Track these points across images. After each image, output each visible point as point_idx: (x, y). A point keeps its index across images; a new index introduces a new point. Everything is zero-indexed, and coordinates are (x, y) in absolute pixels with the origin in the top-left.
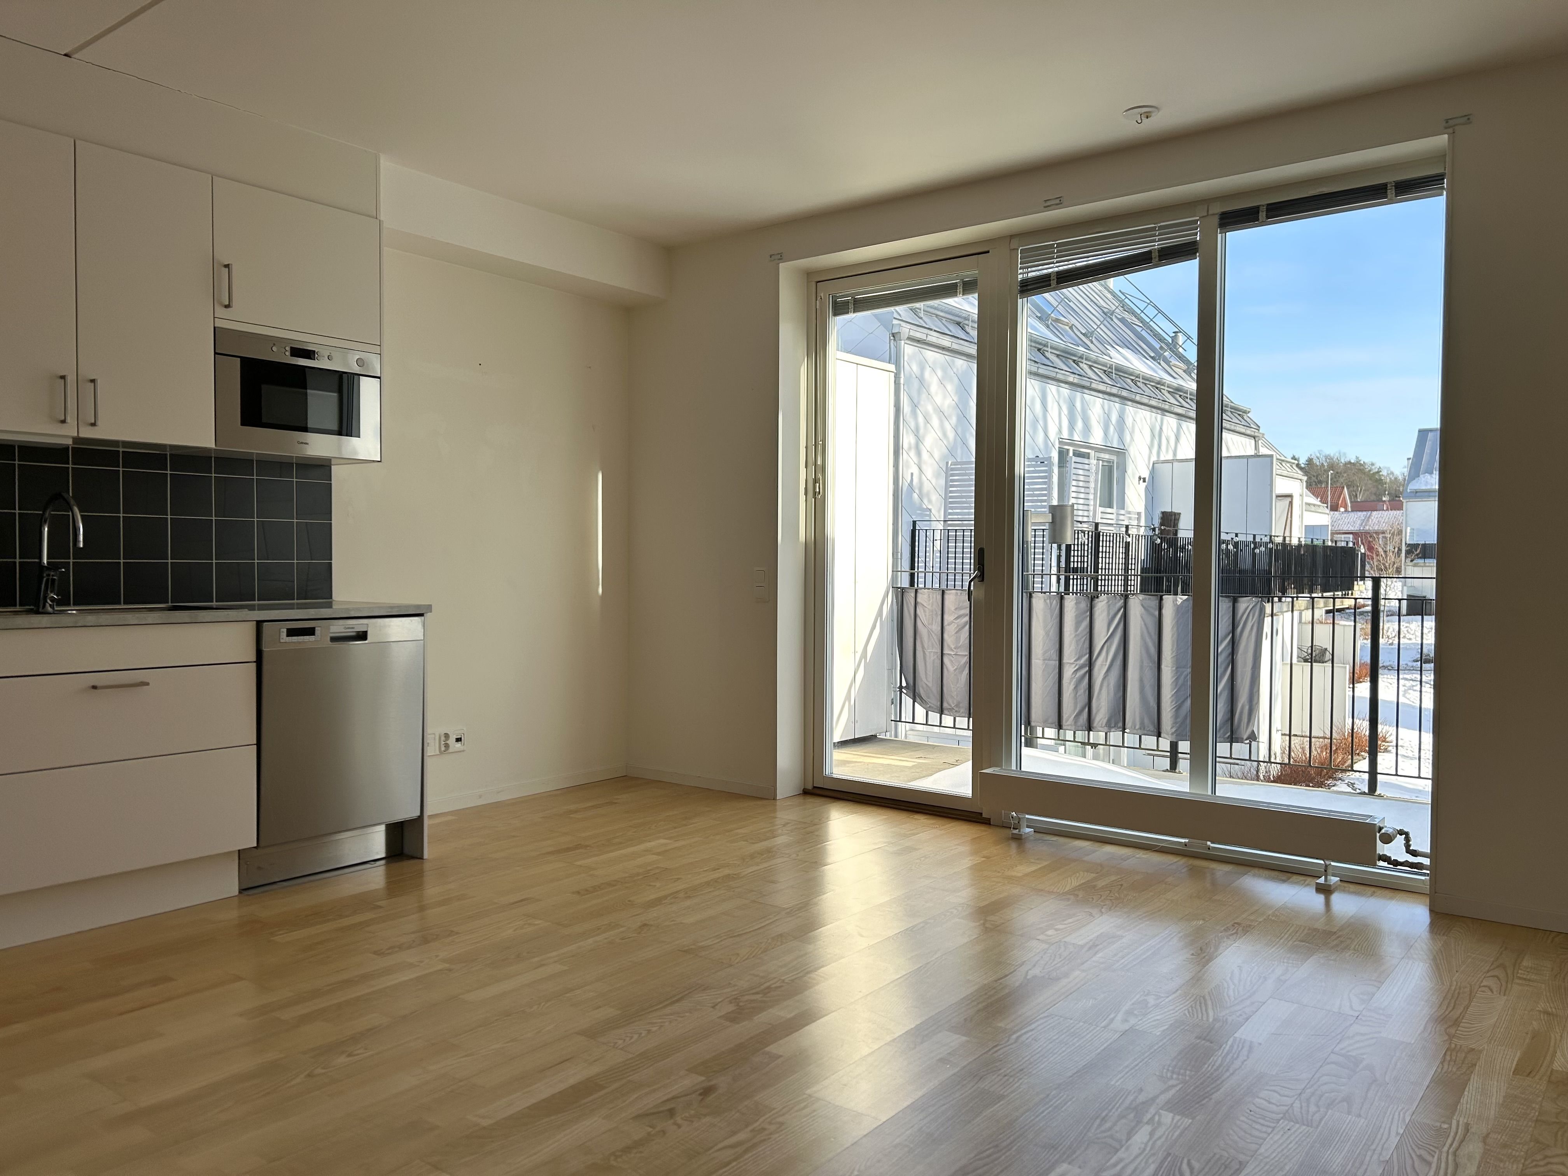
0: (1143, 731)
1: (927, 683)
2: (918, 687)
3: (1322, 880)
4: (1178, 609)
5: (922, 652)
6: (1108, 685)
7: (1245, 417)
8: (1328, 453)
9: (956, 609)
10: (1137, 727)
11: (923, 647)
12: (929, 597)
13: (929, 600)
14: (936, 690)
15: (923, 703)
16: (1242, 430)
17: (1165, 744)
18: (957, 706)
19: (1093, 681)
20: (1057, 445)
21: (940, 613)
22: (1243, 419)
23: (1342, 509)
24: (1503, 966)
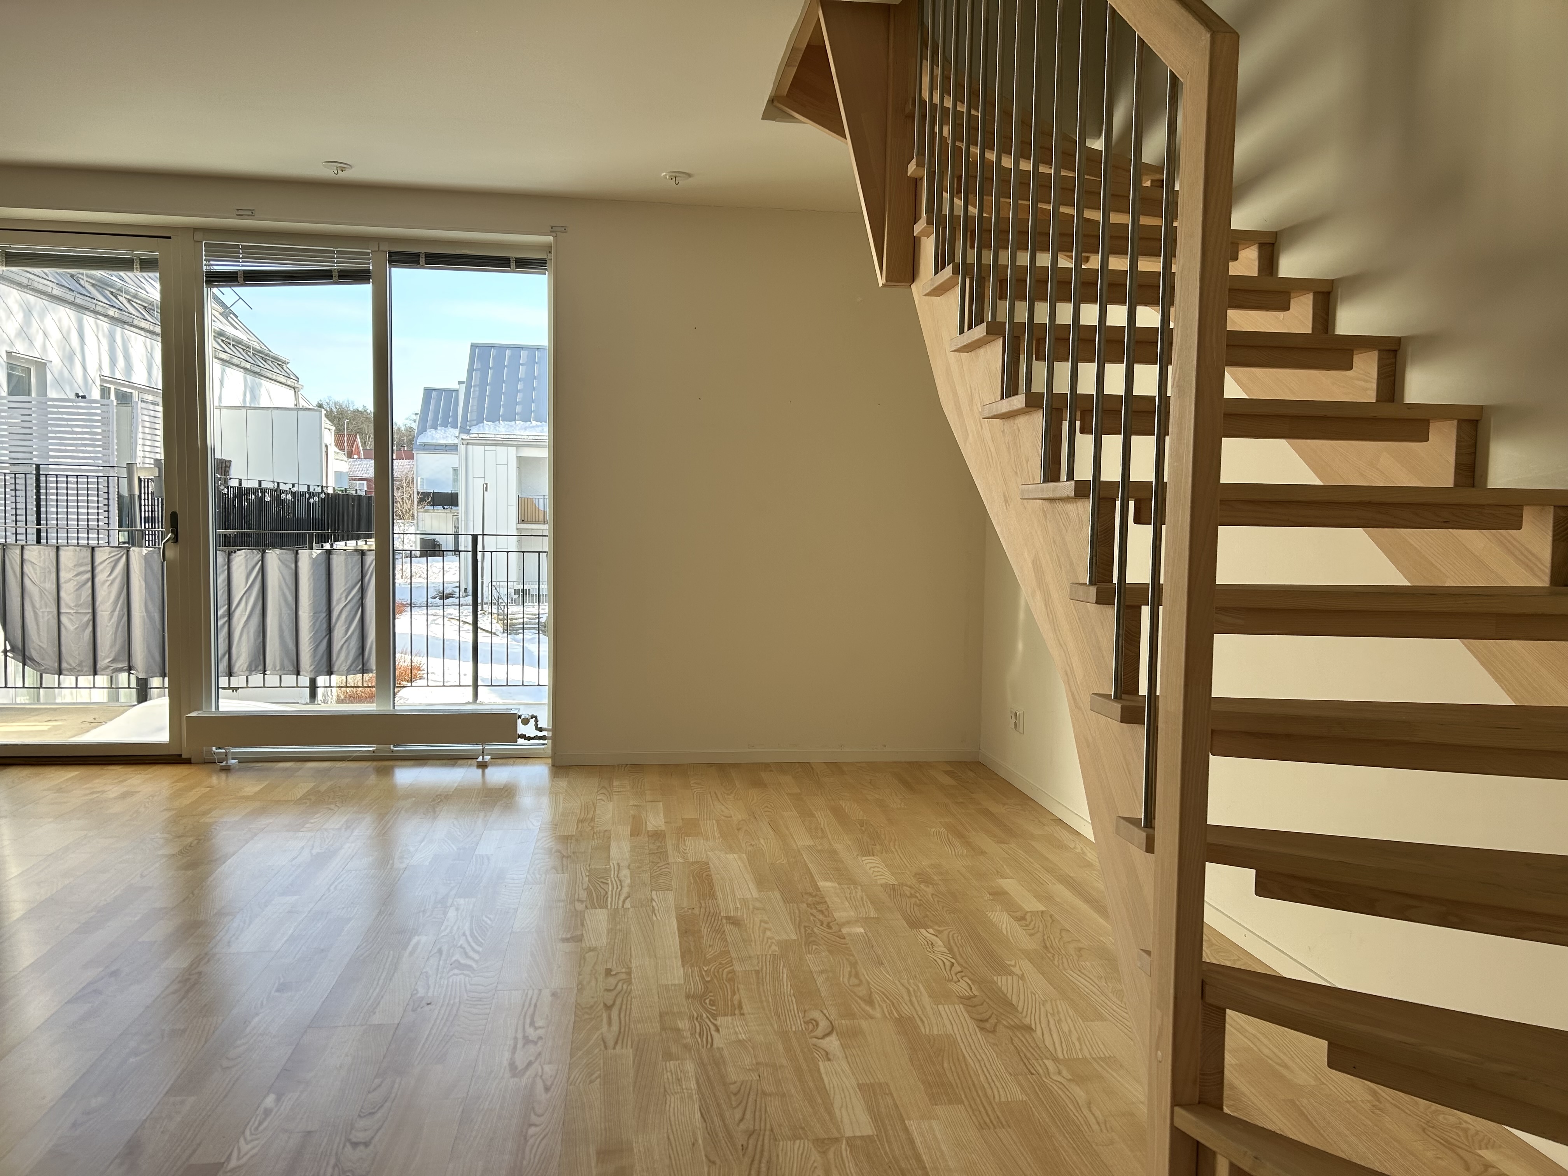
0: (283, 671)
1: (40, 644)
2: (29, 649)
3: (480, 759)
4: (314, 562)
5: (32, 613)
6: (248, 633)
7: (285, 368)
8: (337, 400)
9: (75, 566)
10: (278, 668)
11: (34, 606)
12: (40, 554)
13: (40, 557)
14: (52, 651)
15: (35, 664)
16: (283, 380)
17: (305, 680)
18: (80, 665)
19: (232, 630)
20: (98, 383)
21: (54, 570)
22: (283, 368)
23: (356, 457)
24: (604, 787)
